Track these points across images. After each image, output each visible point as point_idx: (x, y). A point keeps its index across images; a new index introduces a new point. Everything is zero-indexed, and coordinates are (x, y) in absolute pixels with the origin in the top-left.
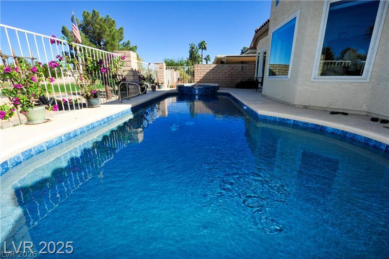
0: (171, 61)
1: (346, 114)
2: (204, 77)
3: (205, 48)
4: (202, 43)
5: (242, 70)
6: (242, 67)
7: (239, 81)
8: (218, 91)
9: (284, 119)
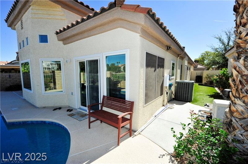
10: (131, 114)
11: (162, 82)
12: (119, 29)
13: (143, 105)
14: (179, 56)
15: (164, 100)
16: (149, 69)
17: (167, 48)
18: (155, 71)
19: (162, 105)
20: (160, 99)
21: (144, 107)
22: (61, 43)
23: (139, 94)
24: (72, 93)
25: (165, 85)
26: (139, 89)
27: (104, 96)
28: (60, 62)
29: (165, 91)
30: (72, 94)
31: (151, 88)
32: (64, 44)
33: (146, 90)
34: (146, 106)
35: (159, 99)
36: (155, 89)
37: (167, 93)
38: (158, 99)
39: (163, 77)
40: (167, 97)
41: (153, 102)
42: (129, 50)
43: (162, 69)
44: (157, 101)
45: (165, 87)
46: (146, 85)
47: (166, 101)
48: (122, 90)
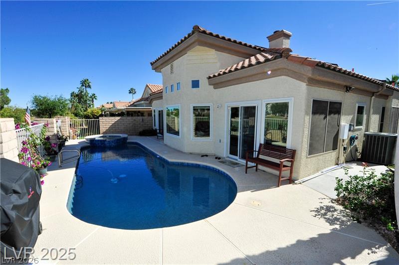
0: (44, 98)
1: (207, 156)
2: (109, 128)
3: (89, 86)
4: (85, 81)
5: (143, 121)
6: (143, 119)
7: (141, 130)
8: (128, 141)
9: (182, 163)
10: (292, 162)
11: (336, 133)
12: (283, 77)
13: (306, 156)
14: (375, 94)
15: (339, 158)
16: (317, 116)
17: (347, 89)
18: (324, 118)
19: (334, 162)
20: (332, 155)
21: (307, 158)
22: (212, 87)
23: (302, 142)
24: (220, 140)
25: (340, 137)
26: (303, 137)
27: (261, 144)
28: (209, 107)
29: (341, 145)
30: (220, 142)
31: (317, 139)
32: (215, 89)
33: (311, 140)
34: (310, 157)
35: (330, 154)
36: (323, 141)
37: (345, 149)
38: (328, 154)
39: (339, 126)
40: (345, 155)
41: (320, 155)
42: (293, 98)
43: (336, 116)
44: (326, 155)
45: (342, 141)
46: (311, 134)
47: (342, 159)
48: (273, 143)
